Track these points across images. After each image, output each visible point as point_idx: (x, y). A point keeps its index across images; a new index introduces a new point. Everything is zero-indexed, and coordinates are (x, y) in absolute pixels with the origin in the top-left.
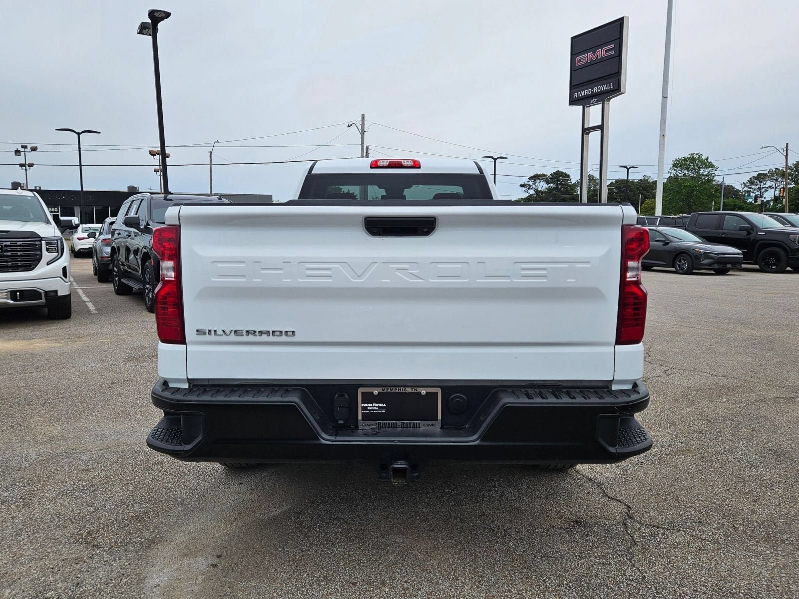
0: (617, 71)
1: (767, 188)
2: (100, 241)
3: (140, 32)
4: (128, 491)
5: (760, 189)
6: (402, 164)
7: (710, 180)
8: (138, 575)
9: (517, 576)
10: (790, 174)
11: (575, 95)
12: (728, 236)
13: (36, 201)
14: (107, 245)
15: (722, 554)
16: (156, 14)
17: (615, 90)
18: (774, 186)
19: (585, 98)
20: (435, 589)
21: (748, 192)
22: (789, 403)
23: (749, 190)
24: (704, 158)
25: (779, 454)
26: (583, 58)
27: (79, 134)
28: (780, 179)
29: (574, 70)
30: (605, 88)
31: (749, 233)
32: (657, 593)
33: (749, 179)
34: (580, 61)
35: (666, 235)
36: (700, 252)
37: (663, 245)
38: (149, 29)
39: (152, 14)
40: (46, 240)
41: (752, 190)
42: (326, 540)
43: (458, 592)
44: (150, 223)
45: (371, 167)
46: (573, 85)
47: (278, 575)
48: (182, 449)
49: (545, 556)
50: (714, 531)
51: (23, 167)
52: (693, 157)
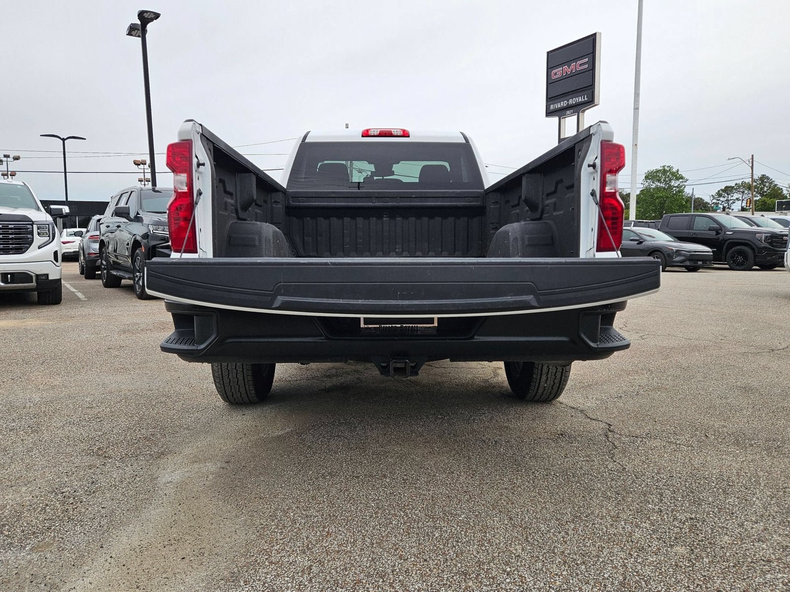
0: (591, 84)
1: (734, 200)
2: (87, 238)
3: (130, 34)
4: (133, 421)
5: (728, 201)
6: (392, 134)
7: (681, 191)
8: (152, 475)
9: (508, 470)
10: (756, 187)
11: (552, 107)
12: (698, 236)
13: (27, 190)
14: (95, 242)
15: (695, 453)
16: (146, 15)
17: (589, 102)
18: (741, 198)
19: (561, 110)
20: (433, 479)
21: (717, 204)
22: (757, 356)
23: (718, 202)
24: (674, 170)
25: (746, 390)
26: (558, 72)
27: (64, 140)
28: (746, 192)
29: (550, 83)
30: (580, 100)
31: (718, 233)
32: (637, 478)
33: (717, 191)
34: (555, 74)
35: (639, 234)
36: (672, 249)
37: (638, 244)
38: (138, 30)
39: (141, 15)
40: (37, 225)
41: (720, 202)
42: (329, 450)
43: (454, 481)
44: (140, 212)
45: (363, 136)
46: (549, 97)
47: (285, 473)
48: (196, 348)
49: (534, 457)
50: (688, 439)
51: (5, 177)
52: (664, 170)
